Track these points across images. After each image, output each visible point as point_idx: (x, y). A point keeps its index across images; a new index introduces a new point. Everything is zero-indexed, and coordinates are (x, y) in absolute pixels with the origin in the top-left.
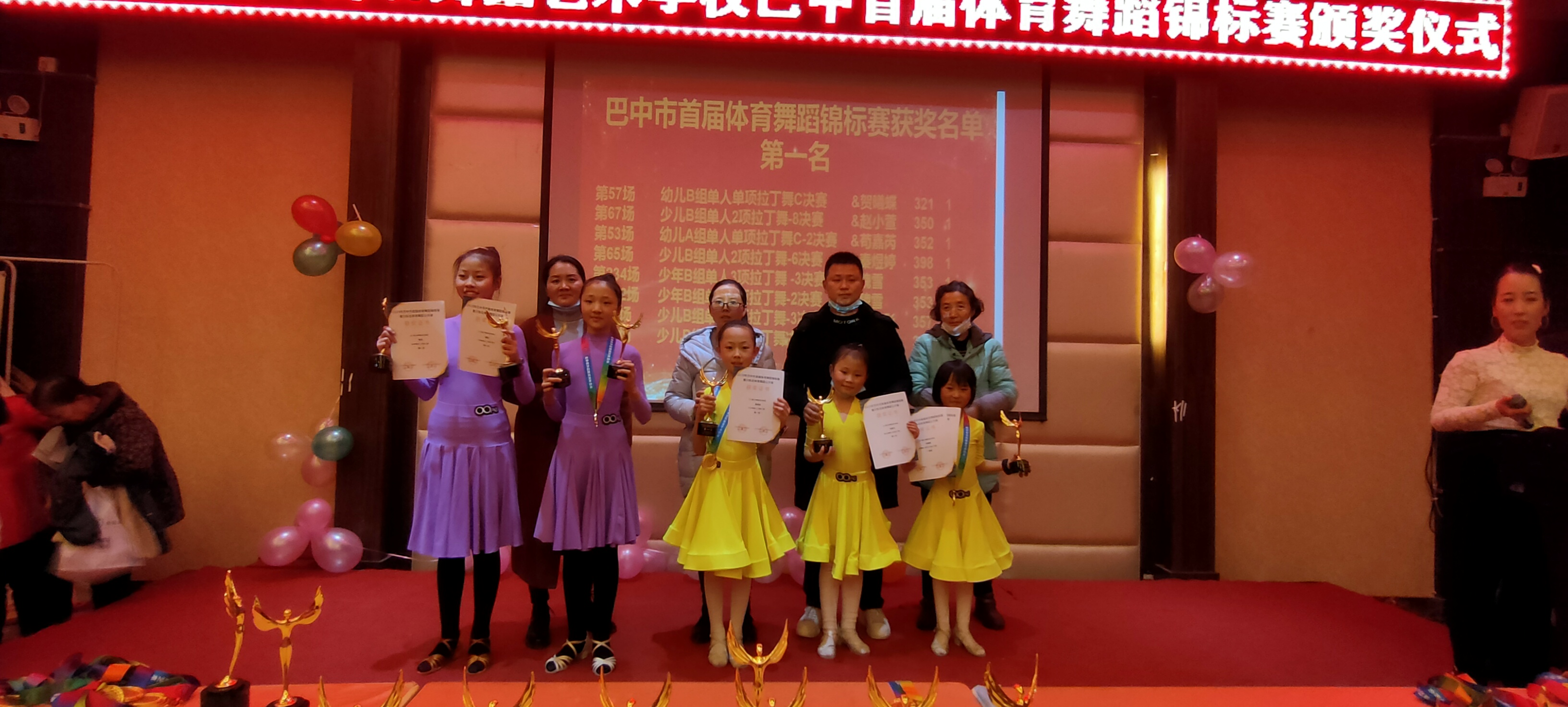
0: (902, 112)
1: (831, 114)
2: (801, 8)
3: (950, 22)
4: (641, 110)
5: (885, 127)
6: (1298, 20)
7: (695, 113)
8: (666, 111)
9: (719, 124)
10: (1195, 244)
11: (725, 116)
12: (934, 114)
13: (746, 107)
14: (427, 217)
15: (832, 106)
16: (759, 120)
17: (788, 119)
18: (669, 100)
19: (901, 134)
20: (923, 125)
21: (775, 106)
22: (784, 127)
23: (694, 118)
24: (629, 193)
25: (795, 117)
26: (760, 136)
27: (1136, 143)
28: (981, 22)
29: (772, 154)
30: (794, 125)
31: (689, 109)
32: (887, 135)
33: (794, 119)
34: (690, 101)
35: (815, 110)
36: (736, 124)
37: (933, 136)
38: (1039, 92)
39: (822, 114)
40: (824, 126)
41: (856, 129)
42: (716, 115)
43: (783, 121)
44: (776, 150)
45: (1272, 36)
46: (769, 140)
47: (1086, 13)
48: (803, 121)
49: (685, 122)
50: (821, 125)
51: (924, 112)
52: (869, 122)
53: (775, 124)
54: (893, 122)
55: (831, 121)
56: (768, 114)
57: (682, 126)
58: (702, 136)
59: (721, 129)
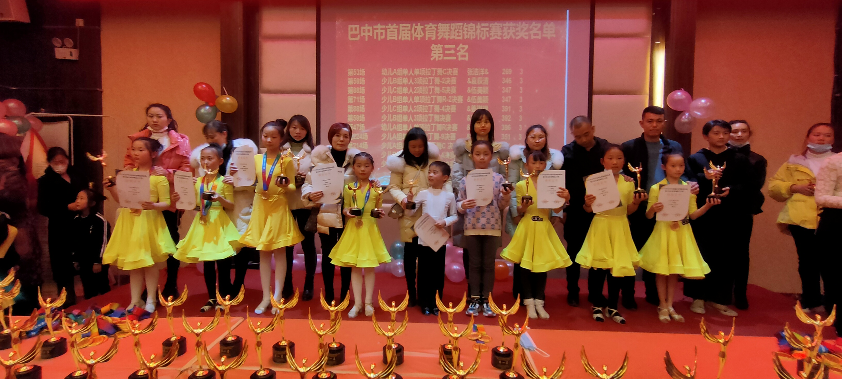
0: (509, 25)
1: (469, 28)
4: (367, 31)
5: (500, 34)
7: (394, 31)
8: (379, 31)
9: (408, 37)
10: (679, 94)
11: (411, 32)
12: (527, 25)
13: (423, 27)
14: (260, 93)
15: (469, 24)
16: (432, 34)
17: (445, 32)
18: (381, 25)
20: (521, 32)
21: (438, 25)
22: (443, 36)
23: (395, 34)
26: (431, 42)
27: (646, 36)
29: (437, 52)
30: (449, 35)
31: (392, 29)
32: (500, 38)
33: (448, 32)
34: (392, 25)
35: (460, 26)
36: (417, 36)
37: (526, 38)
38: (588, 9)
39: (464, 28)
40: (465, 35)
41: (483, 36)
42: (406, 32)
43: (443, 33)
44: (439, 49)
46: (435, 44)
48: (454, 33)
49: (390, 37)
50: (463, 35)
51: (522, 24)
52: (490, 31)
53: (438, 35)
54: (504, 31)
55: (469, 32)
56: (434, 30)
57: (388, 38)
58: (398, 43)
59: (410, 40)
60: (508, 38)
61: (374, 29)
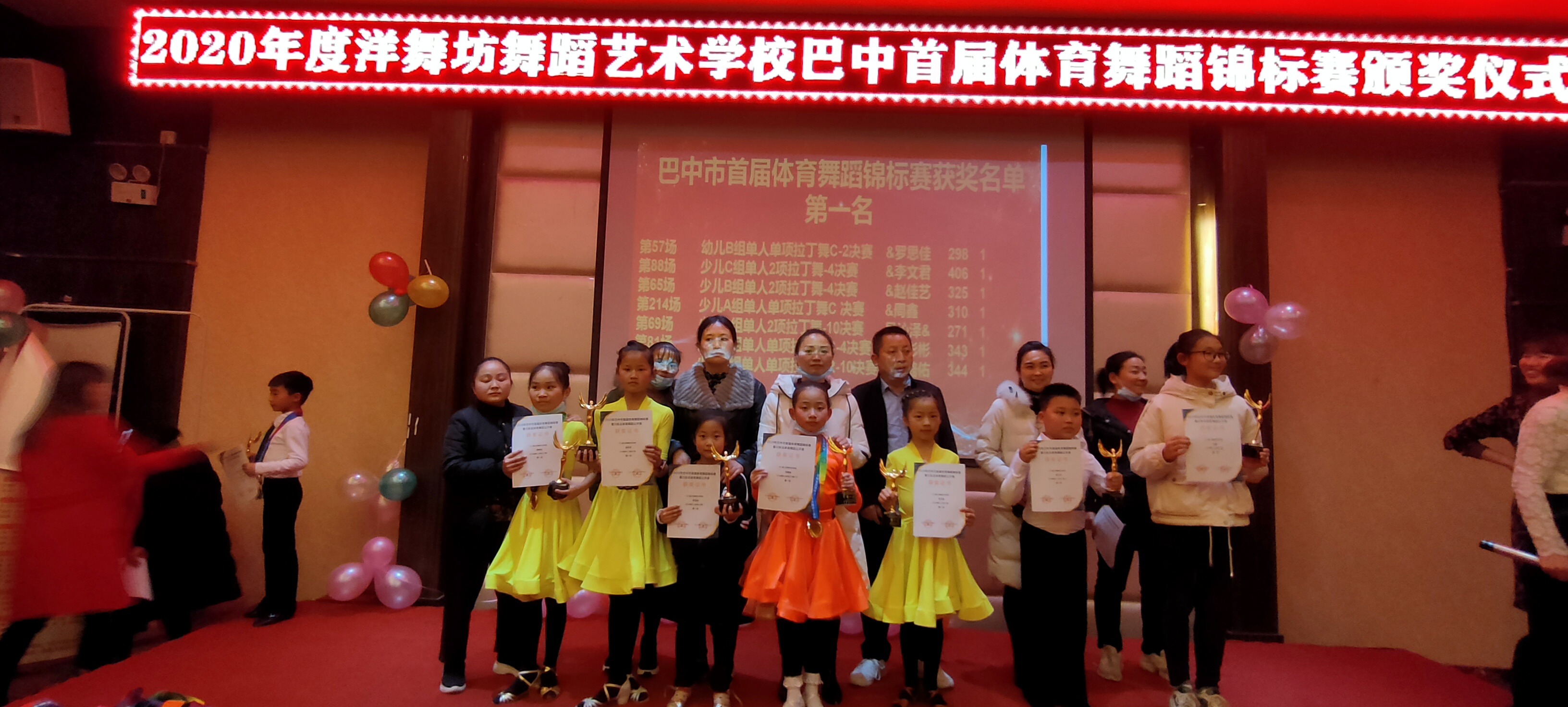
0: (945, 166)
1: (874, 170)
2: (844, 70)
3: (990, 80)
4: (692, 168)
5: (927, 181)
6: (1348, 69)
7: (742, 170)
8: (715, 170)
9: (765, 181)
10: (1246, 294)
11: (771, 173)
12: (976, 168)
13: (792, 165)
14: (491, 271)
15: (874, 162)
16: (808, 177)
17: (832, 175)
18: (719, 158)
19: (943, 188)
20: (964, 179)
21: (820, 163)
22: (828, 182)
23: (742, 175)
24: (672, 246)
25: (838, 172)
26: (804, 191)
27: (1182, 193)
28: (1021, 79)
29: (817, 209)
30: (837, 180)
31: (737, 168)
32: (928, 189)
33: (837, 175)
34: (738, 159)
35: (858, 166)
36: (782, 180)
37: (975, 189)
38: (1081, 145)
39: (865, 170)
40: (867, 181)
41: (898, 184)
42: (762, 172)
43: (827, 176)
44: (821, 204)
45: (1322, 85)
46: (813, 195)
47: (1127, 67)
48: (846, 176)
49: (734, 180)
50: (864, 181)
51: (966, 165)
52: (911, 176)
53: (819, 179)
54: (934, 176)
55: (874, 176)
56: (812, 170)
57: (730, 183)
58: (749, 192)
59: (768, 185)
60: (943, 189)
61: (705, 166)
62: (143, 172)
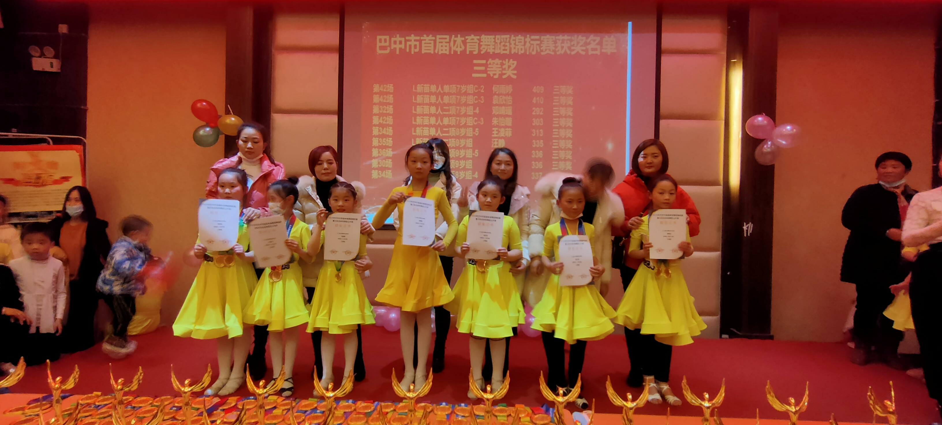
0: (563, 38)
1: (517, 41)
4: (398, 42)
5: (552, 48)
7: (430, 43)
8: (413, 43)
9: (446, 50)
10: (760, 119)
11: (450, 45)
12: (584, 38)
13: (463, 39)
14: (271, 112)
15: (518, 36)
16: (474, 47)
17: (489, 45)
18: (415, 35)
19: (563, 52)
20: (577, 46)
21: (481, 37)
22: (487, 50)
23: (431, 47)
25: (494, 43)
26: (472, 56)
27: (720, 53)
30: (493, 49)
31: (427, 42)
32: (553, 53)
33: (493, 45)
34: (428, 36)
35: (506, 38)
36: (457, 50)
37: (583, 53)
38: (654, 21)
39: (511, 41)
40: (513, 48)
41: (533, 50)
42: (444, 44)
43: (486, 46)
44: (481, 65)
46: (477, 59)
48: (499, 46)
49: (425, 50)
50: (510, 49)
51: (578, 37)
52: (542, 45)
53: (481, 48)
54: (557, 45)
55: (517, 45)
56: (476, 43)
57: (423, 52)
58: (435, 58)
59: (448, 53)
61: (406, 41)
62: (49, 51)
